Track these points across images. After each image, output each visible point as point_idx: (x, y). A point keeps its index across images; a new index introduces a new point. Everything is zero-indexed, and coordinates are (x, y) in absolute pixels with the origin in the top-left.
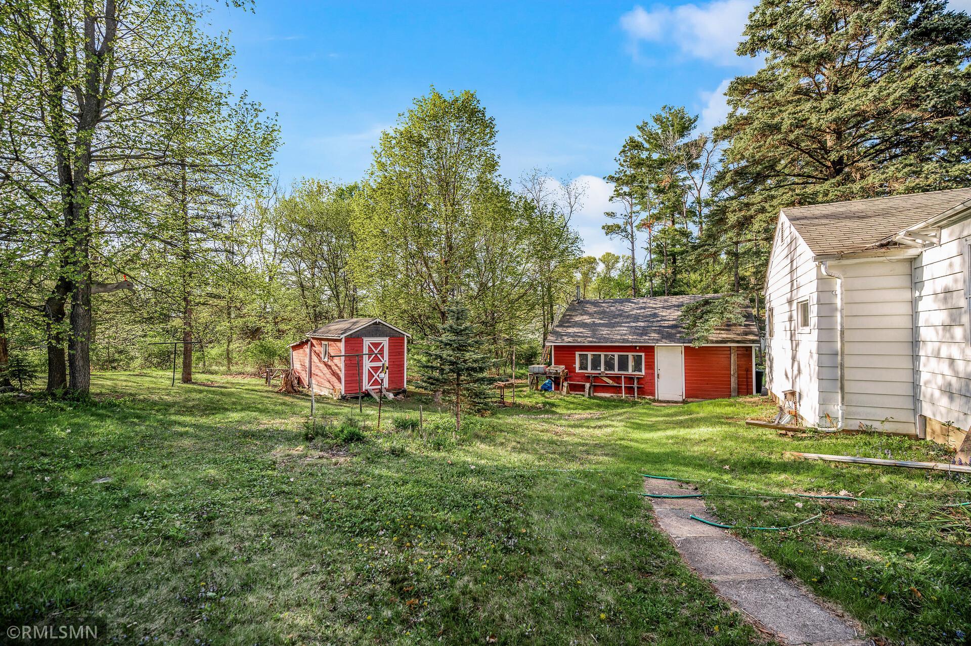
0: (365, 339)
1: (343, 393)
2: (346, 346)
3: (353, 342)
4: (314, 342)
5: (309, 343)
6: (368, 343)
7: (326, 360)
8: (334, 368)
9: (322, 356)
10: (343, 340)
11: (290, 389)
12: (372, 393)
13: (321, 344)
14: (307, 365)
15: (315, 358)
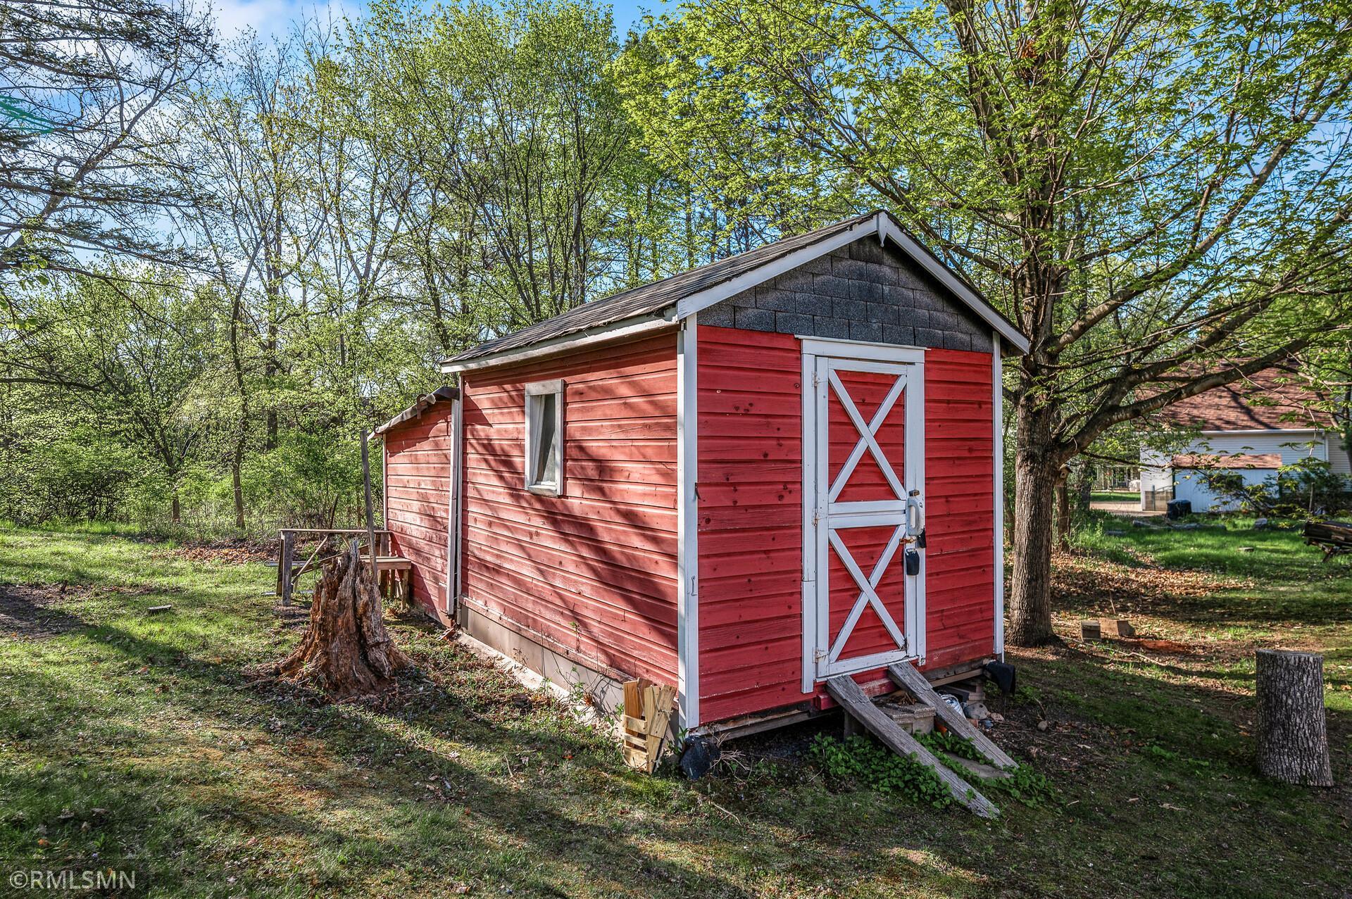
0: (811, 346)
1: (690, 718)
2: (705, 386)
3: (745, 357)
4: (483, 398)
5: (457, 406)
6: (826, 371)
7: (551, 484)
8: (613, 533)
9: (526, 463)
10: (690, 337)
11: (348, 663)
12: (863, 705)
13: (518, 401)
14: (447, 515)
15: (484, 480)
